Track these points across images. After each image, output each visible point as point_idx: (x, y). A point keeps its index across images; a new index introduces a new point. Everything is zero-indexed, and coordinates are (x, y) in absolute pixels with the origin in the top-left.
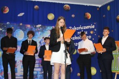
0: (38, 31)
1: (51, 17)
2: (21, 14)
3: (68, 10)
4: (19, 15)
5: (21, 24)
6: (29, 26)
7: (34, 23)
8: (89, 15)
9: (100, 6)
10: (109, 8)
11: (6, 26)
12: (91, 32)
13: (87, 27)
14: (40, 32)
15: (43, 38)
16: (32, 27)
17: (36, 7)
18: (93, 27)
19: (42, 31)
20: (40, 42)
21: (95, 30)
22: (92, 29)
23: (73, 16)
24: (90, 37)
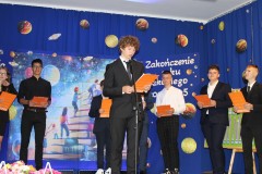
0: (87, 69)
1: (111, 41)
2: (55, 37)
3: (144, 30)
4: (51, 38)
5: (55, 55)
6: (69, 59)
7: (79, 53)
8: (185, 40)
9: (205, 22)
10: (221, 26)
11: (27, 58)
12: (188, 72)
13: (181, 62)
14: (90, 71)
15: (97, 81)
16: (75, 61)
17: (84, 22)
18: (192, 61)
19: (95, 69)
20: (91, 90)
21: (196, 67)
22: (190, 66)
23: (154, 40)
24: (185, 81)
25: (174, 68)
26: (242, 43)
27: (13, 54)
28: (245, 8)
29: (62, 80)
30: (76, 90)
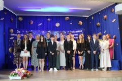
1: (58, 25)
2: (40, 24)
3: (68, 20)
10: (93, 18)
17: (49, 19)
18: (81, 31)
23: (71, 23)
26: (98, 24)
27: (27, 32)
28: (99, 12)
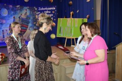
0: (18, 10)
5: (5, 5)
6: (11, 6)
7: (15, 4)
12: (53, 12)
13: (50, 9)
16: (13, 7)
18: (54, 8)
19: (21, 10)
20: (19, 18)
22: (54, 10)
24: (52, 15)
25: (49, 10)
26: (71, 2)
29: (8, 14)
30: (14, 17)
